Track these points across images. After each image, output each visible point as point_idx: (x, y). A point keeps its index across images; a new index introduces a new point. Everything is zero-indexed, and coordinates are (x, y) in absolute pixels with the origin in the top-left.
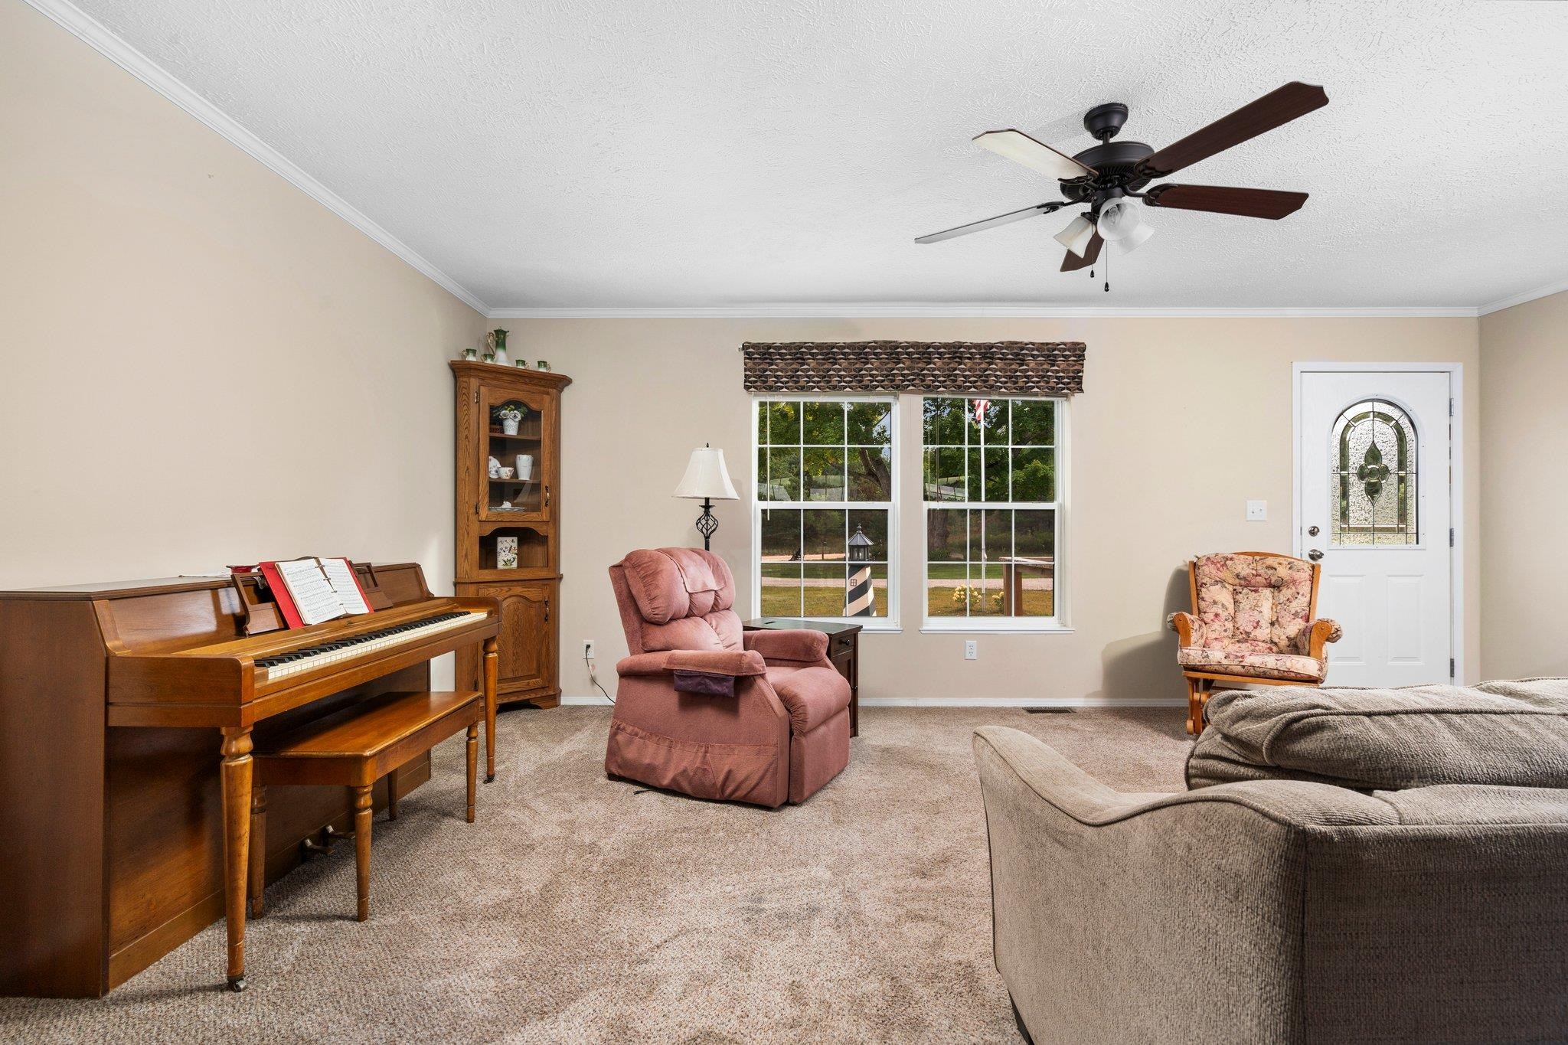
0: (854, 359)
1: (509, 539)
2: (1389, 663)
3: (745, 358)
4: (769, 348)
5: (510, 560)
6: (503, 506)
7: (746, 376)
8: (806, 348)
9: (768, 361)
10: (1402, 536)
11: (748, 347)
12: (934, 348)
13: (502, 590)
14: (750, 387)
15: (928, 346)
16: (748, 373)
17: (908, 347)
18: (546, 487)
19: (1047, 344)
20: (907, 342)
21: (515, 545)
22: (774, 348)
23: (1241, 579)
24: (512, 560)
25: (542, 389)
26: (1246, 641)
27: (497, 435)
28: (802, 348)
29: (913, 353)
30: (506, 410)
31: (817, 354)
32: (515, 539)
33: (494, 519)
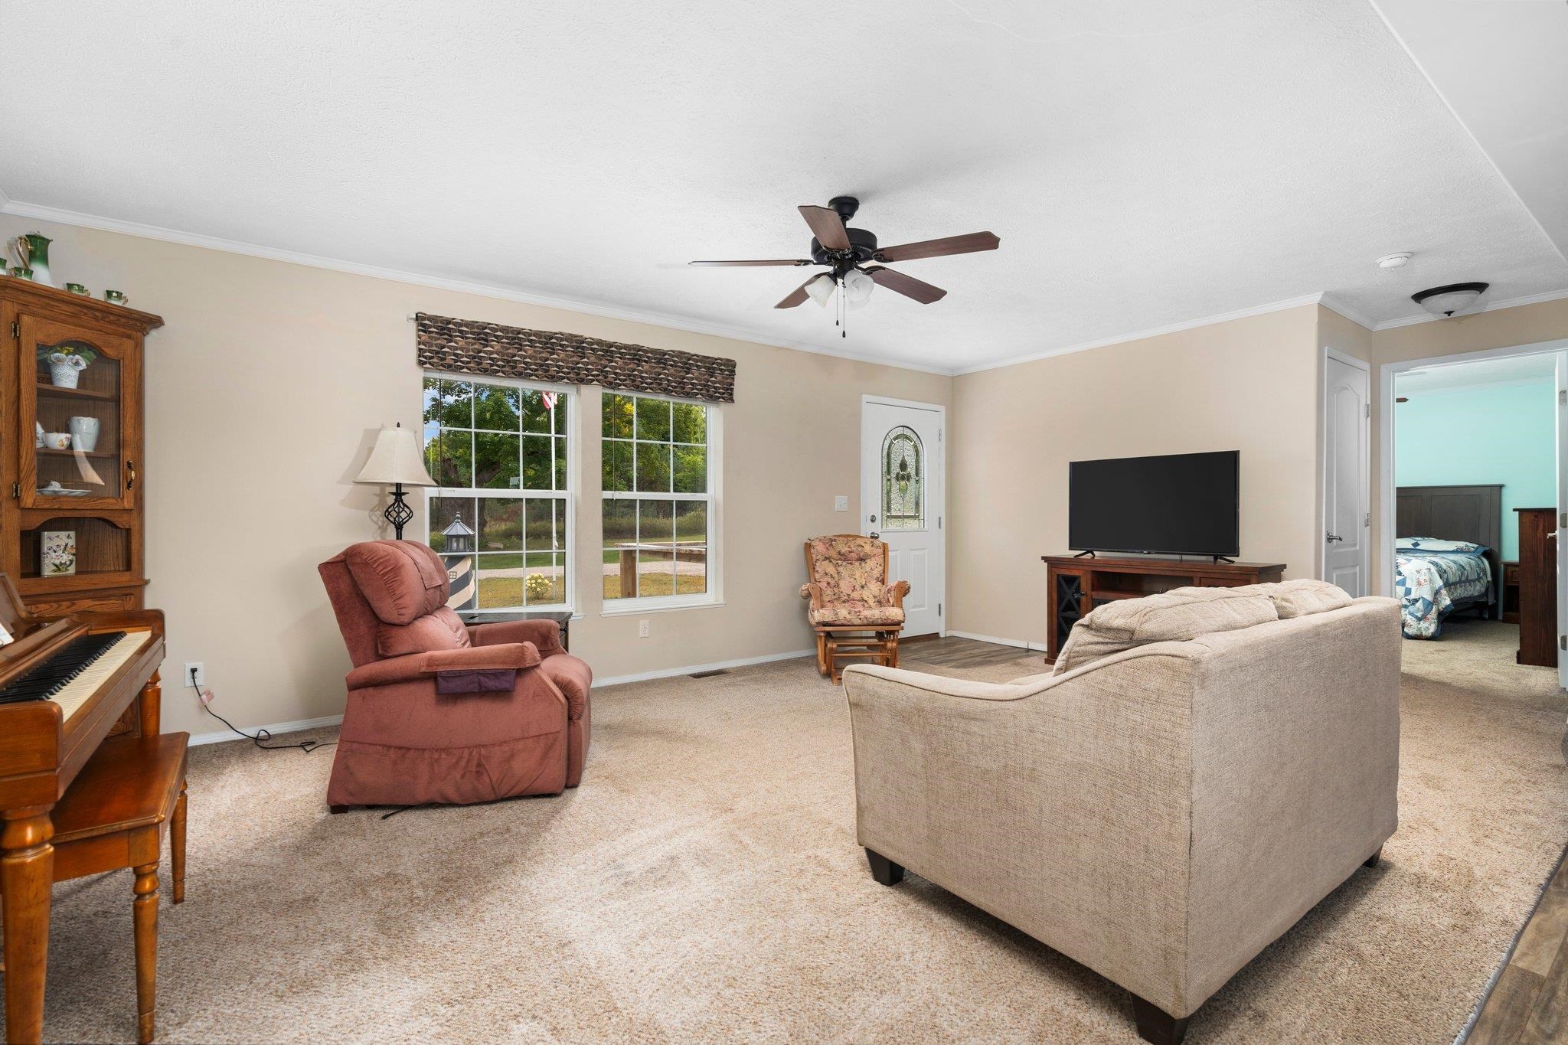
0: (541, 348)
1: (63, 534)
2: (912, 610)
3: (419, 330)
4: (449, 323)
5: (65, 563)
6: (50, 488)
7: (420, 350)
8: (490, 329)
9: (446, 337)
10: (916, 521)
11: (424, 319)
12: (616, 347)
13: (60, 606)
14: (425, 363)
15: (611, 345)
16: (422, 347)
17: (593, 344)
18: (129, 464)
19: (709, 358)
20: (591, 338)
21: (72, 542)
22: (454, 324)
23: (841, 555)
24: (68, 563)
25: (122, 330)
26: (848, 601)
27: (46, 386)
28: (486, 328)
29: (598, 350)
30: (60, 352)
31: (502, 337)
32: (72, 534)
33: (46, 506)
